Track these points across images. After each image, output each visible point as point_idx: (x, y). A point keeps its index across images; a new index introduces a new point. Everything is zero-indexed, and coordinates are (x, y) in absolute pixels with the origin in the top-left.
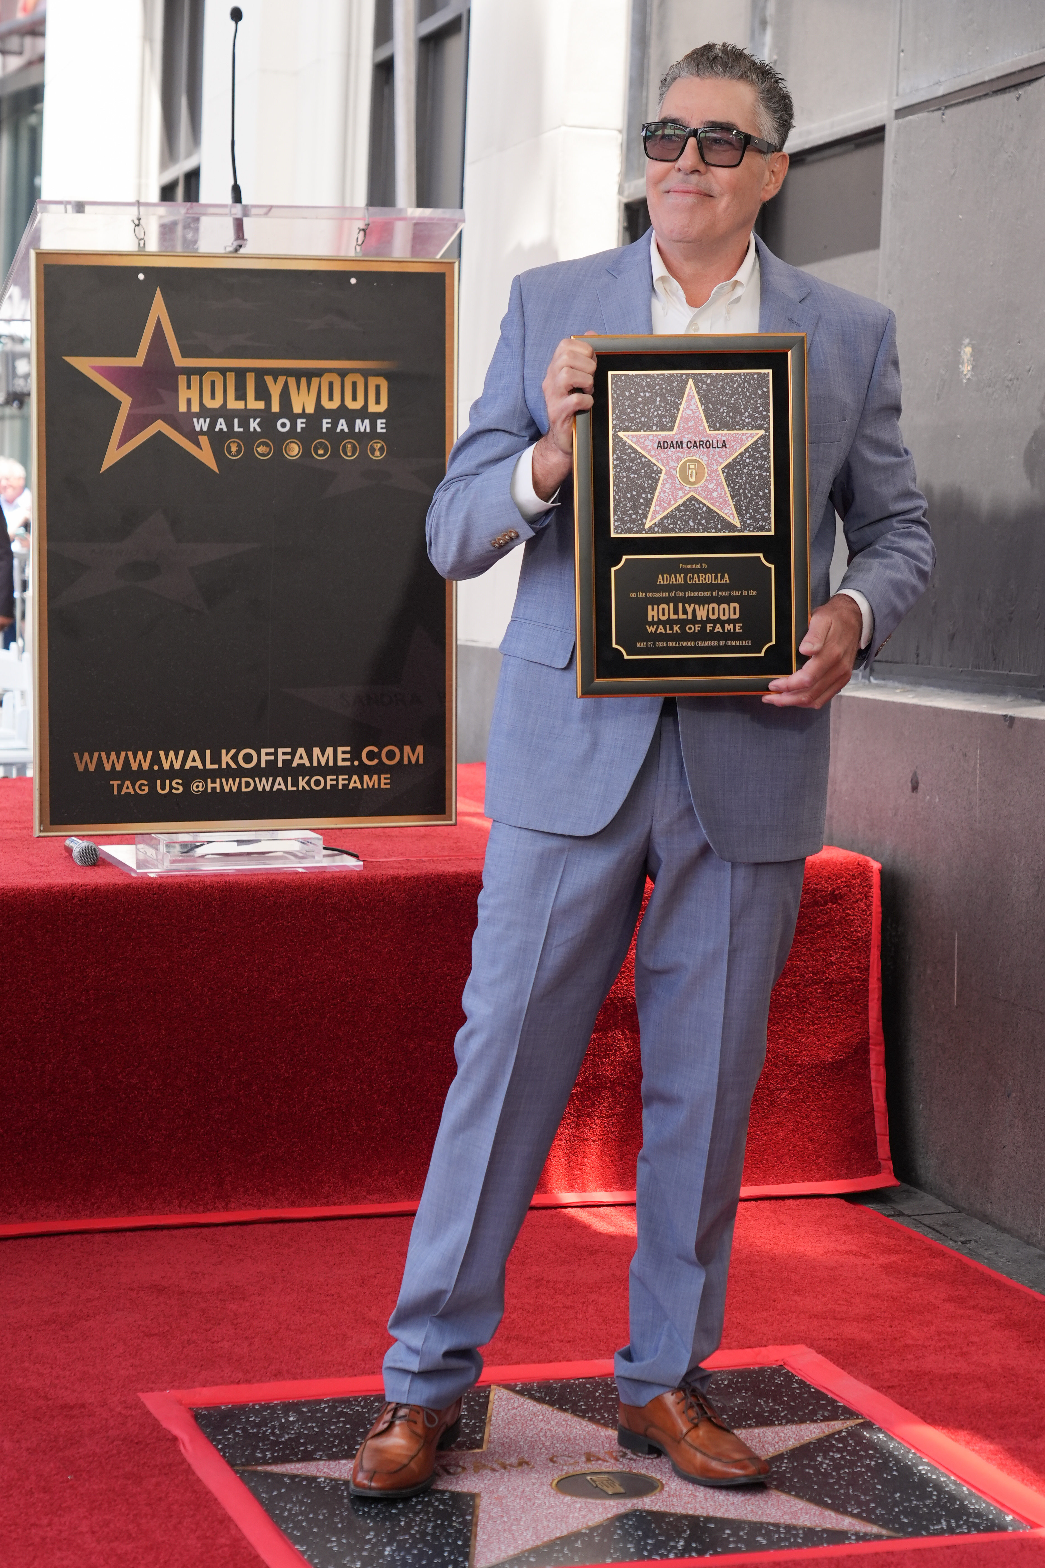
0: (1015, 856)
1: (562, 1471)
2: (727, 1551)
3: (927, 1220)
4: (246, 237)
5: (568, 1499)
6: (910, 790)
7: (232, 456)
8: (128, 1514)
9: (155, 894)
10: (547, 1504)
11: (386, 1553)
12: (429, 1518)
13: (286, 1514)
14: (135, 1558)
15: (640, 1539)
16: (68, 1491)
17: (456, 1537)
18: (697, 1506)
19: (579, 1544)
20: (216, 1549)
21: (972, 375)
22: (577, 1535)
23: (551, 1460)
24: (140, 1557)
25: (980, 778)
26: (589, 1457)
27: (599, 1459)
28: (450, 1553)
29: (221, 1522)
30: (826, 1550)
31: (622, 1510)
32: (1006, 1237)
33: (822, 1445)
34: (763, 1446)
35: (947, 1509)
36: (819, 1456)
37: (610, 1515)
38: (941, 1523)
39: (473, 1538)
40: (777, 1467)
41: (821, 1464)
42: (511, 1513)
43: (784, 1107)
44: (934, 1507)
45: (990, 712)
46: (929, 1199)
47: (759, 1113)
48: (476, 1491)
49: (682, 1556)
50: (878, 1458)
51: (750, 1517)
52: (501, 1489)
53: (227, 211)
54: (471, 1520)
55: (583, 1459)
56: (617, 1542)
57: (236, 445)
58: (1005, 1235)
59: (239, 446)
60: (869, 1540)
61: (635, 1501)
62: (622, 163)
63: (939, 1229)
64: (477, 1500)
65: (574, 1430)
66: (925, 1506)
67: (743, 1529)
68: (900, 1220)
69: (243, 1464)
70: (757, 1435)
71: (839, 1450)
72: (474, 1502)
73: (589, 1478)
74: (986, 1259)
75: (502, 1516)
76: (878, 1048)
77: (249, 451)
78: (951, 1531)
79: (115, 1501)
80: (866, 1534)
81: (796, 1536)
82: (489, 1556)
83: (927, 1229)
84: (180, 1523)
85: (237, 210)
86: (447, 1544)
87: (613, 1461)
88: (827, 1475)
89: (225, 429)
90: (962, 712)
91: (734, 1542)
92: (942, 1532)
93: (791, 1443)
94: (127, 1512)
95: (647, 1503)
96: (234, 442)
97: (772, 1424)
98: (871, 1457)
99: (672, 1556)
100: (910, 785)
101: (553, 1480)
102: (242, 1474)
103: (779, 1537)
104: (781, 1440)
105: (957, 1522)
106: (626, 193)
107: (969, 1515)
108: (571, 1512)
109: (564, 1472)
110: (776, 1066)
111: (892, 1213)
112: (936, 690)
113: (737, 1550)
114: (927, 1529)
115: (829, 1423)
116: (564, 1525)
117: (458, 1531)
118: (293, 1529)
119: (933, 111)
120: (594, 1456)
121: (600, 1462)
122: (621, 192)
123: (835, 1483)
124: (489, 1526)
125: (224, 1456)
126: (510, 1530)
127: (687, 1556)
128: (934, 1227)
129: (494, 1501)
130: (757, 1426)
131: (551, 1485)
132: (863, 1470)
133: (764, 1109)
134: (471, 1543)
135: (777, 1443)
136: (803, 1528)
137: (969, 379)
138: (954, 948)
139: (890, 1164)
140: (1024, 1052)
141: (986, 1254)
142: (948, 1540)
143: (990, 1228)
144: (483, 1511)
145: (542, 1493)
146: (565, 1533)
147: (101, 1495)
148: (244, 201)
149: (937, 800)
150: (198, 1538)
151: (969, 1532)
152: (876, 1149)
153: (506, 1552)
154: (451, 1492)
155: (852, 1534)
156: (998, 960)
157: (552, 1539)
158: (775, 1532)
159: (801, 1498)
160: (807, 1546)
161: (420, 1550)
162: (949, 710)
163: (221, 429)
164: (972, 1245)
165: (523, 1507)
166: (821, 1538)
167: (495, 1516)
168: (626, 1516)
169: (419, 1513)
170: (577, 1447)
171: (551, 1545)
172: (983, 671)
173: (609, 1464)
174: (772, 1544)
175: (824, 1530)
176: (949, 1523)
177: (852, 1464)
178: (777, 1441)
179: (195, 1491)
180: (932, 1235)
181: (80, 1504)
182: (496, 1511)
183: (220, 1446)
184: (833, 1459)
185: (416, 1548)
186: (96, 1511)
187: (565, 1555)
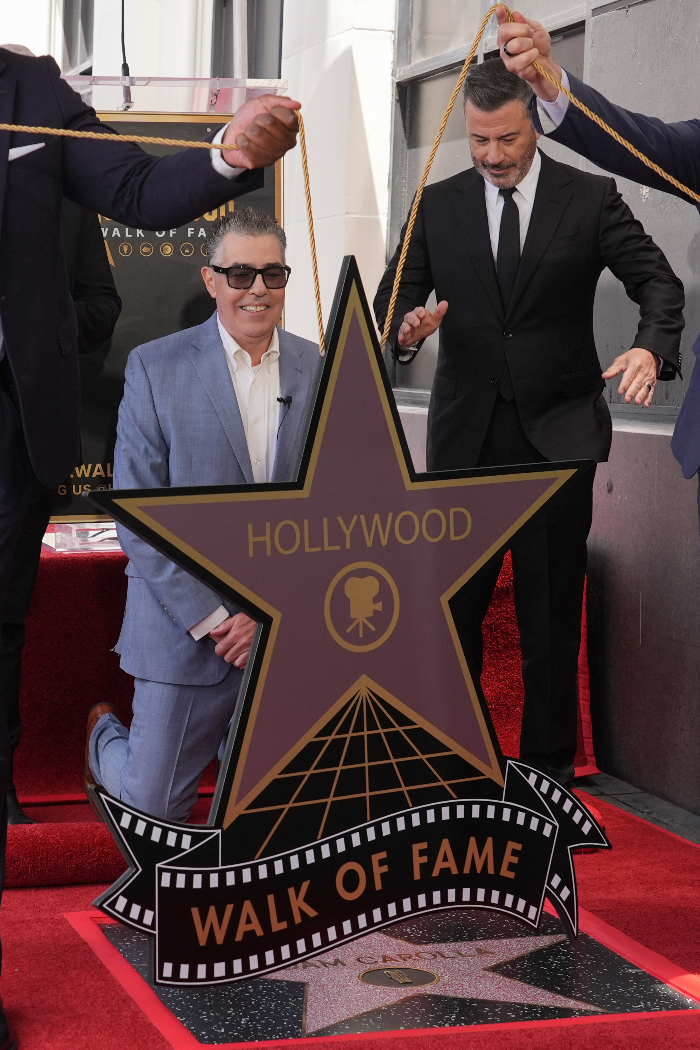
0: (683, 536)
1: (366, 968)
2: (486, 1022)
3: (621, 798)
4: (132, 101)
5: (371, 986)
6: (606, 491)
7: (124, 254)
8: (58, 995)
9: (70, 565)
10: (356, 989)
11: (243, 1022)
12: (272, 999)
13: (170, 996)
14: (63, 1025)
15: (424, 1014)
16: (14, 979)
17: (292, 1012)
18: (464, 991)
19: (380, 1017)
20: (121, 1019)
21: (649, 196)
22: (378, 1011)
23: (358, 960)
24: (67, 1024)
25: (657, 481)
26: (385, 959)
27: (393, 959)
28: (288, 1023)
29: (124, 1001)
30: (558, 1022)
31: (410, 994)
32: (679, 809)
33: (552, 950)
34: (510, 951)
35: (644, 994)
36: (550, 958)
37: (401, 998)
38: (640, 1004)
39: (304, 1012)
40: (520, 965)
41: (552, 963)
42: (331, 996)
43: (517, 718)
44: (634, 993)
45: (665, 434)
46: (622, 784)
47: (499, 722)
48: (305, 981)
49: (455, 1025)
50: (593, 959)
51: (502, 999)
52: (322, 980)
53: (119, 83)
54: (303, 1001)
55: (381, 959)
56: (407, 1016)
57: (127, 246)
58: (678, 808)
59: (129, 247)
60: (589, 1015)
61: (419, 988)
62: (394, 54)
63: (630, 804)
64: (306, 987)
65: (374, 940)
66: (628, 992)
67: (498, 1007)
68: (602, 798)
69: (138, 962)
70: (505, 943)
71: (564, 954)
72: (304, 988)
73: (385, 972)
74: (665, 824)
75: (324, 998)
76: (584, 676)
77: (136, 251)
78: (647, 1009)
79: (48, 986)
80: (586, 1011)
81: (536, 1012)
82: (316, 1025)
83: (621, 804)
84: (95, 1001)
85: (127, 82)
86: (286, 1017)
87: (402, 961)
88: (556, 970)
89: (119, 236)
90: (644, 435)
91: (491, 1016)
92: (641, 1010)
93: (530, 949)
94: (57, 993)
95: (428, 989)
96: (125, 244)
97: (515, 936)
98: (588, 959)
99: (447, 1025)
100: (606, 488)
101: (360, 974)
102: (138, 969)
103: (524, 1012)
104: (522, 947)
105: (652, 1003)
106: (397, 76)
107: (660, 999)
108: (373, 995)
109: (367, 968)
110: (512, 689)
111: (596, 793)
112: (624, 421)
113: (493, 1021)
114: (630, 1008)
115: (556, 935)
116: (369, 1004)
117: (293, 1008)
118: (175, 1006)
119: (620, 9)
120: (389, 958)
121: (393, 961)
122: (393, 74)
123: (563, 977)
124: (315, 1005)
125: (124, 956)
126: (331, 1007)
127: (458, 1025)
128: (627, 803)
129: (318, 987)
130: (505, 937)
131: (358, 977)
132: (582, 967)
133: (503, 719)
134: (303, 1016)
135: (520, 949)
136: (541, 1007)
137: (647, 198)
138: (640, 603)
139: (594, 759)
140: (691, 677)
141: (665, 821)
142: (645, 1015)
143: (666, 803)
144: (311, 995)
145: (352, 982)
146: (370, 1010)
147: (38, 982)
148: (131, 75)
149: (626, 498)
150: (108, 1011)
151: (661, 1010)
152: (584, 748)
153: (328, 1022)
154: (286, 981)
155: (577, 1011)
156: (672, 612)
157: (361, 1013)
158: (521, 1009)
159: (538, 986)
160: (544, 1019)
161: (266, 1020)
162: (635, 434)
163: (116, 235)
164: (654, 815)
165: (339, 992)
166: (554, 1014)
167: (319, 997)
168: (413, 998)
169: (265, 995)
170: (376, 951)
171: (360, 1017)
172: (659, 406)
173: (399, 963)
174: (519, 1018)
175: (556, 1008)
176: (646, 1005)
177: (574, 964)
178: (519, 947)
179: (105, 980)
180: (625, 808)
181: (23, 988)
182: (320, 994)
183: (121, 950)
184: (560, 960)
185: (263, 1019)
186: (35, 993)
187: (370, 1024)
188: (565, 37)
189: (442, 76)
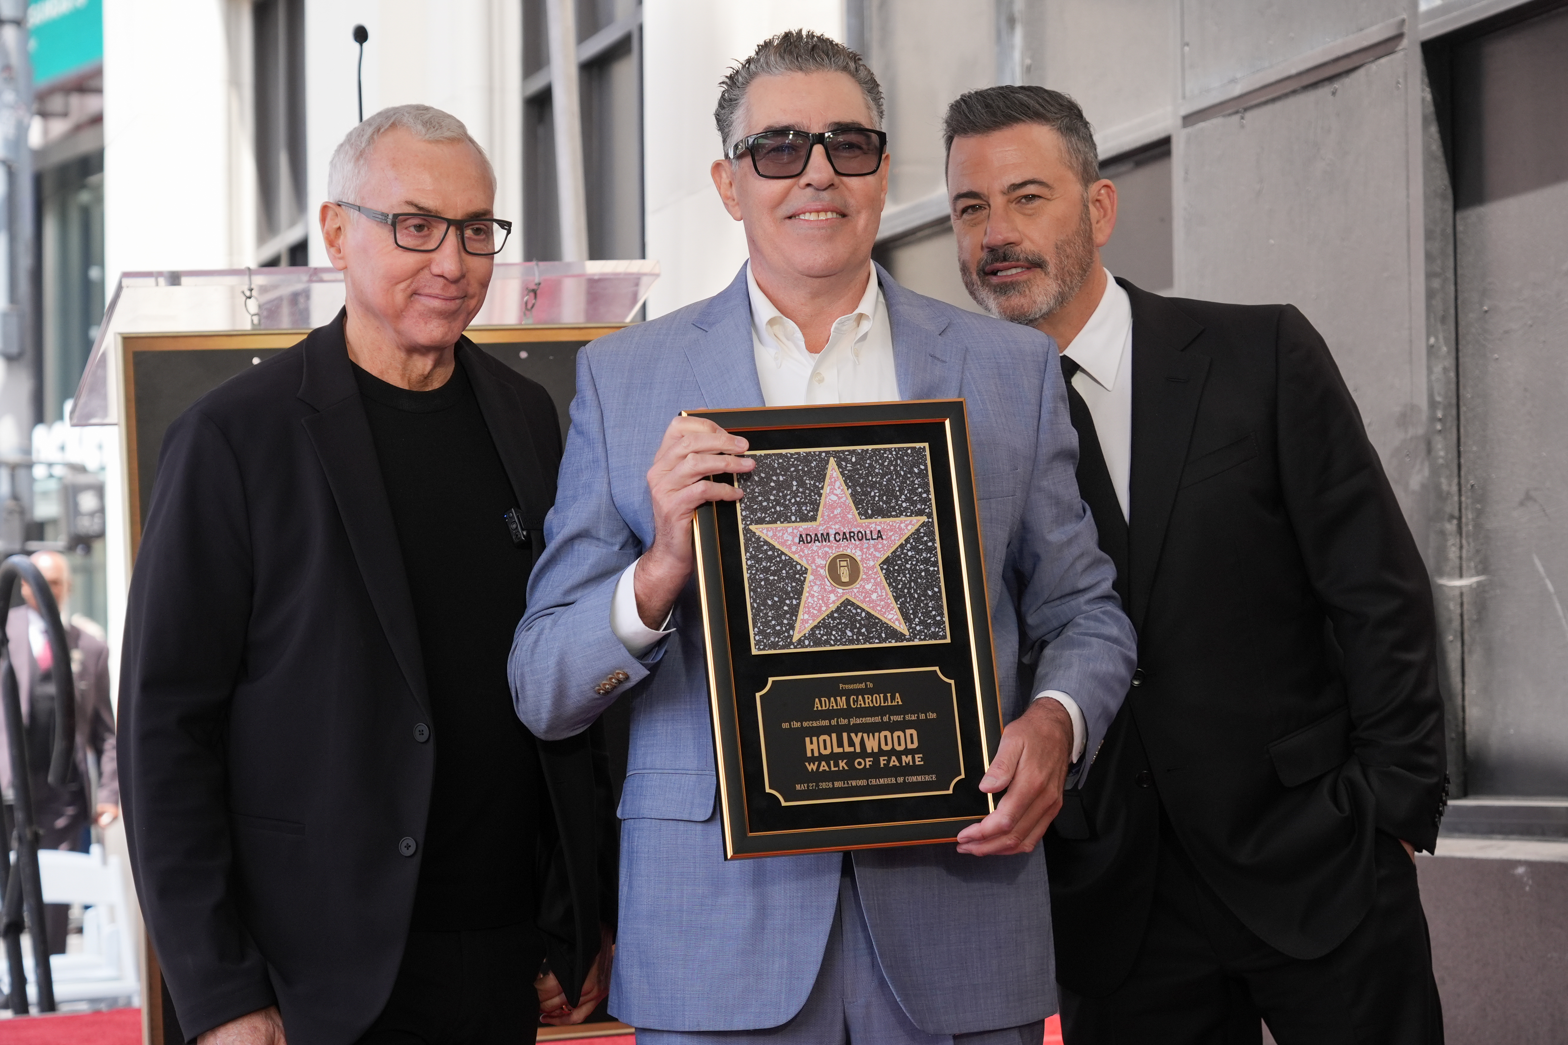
119: (1229, 115)
188: (1139, 164)
189: (929, 237)
